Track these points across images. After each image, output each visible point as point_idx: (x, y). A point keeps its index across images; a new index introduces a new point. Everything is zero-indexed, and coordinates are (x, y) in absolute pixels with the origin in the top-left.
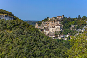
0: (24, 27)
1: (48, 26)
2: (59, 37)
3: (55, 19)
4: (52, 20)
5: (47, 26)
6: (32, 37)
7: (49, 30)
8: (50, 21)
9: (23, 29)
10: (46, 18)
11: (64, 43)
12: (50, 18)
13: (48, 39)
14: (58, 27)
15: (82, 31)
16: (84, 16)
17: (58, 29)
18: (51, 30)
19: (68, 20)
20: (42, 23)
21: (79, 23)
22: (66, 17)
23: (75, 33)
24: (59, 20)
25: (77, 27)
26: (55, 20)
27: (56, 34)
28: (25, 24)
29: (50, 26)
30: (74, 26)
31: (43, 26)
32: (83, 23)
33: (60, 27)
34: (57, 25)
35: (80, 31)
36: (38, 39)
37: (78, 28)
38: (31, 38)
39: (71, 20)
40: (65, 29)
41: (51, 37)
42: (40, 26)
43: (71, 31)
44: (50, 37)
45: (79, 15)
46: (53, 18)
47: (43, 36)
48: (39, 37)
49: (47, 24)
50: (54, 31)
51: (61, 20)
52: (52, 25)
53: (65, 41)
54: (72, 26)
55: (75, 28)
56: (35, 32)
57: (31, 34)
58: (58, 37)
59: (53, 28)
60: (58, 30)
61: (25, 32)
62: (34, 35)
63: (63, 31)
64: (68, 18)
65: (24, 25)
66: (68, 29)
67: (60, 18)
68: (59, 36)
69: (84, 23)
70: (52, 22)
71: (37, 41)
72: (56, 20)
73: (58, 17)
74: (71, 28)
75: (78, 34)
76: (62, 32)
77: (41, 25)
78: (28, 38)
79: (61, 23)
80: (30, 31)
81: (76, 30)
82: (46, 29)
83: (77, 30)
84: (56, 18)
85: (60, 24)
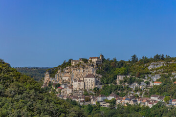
0: (8, 78)
1: (71, 78)
2: (92, 100)
3: (85, 62)
4: (77, 66)
5: (68, 78)
6: (23, 102)
7: (72, 86)
8: (73, 67)
9: (6, 84)
10: (67, 61)
11: (103, 112)
12: (75, 61)
13: (62, 106)
14: (91, 79)
15: (141, 87)
16: (143, 57)
17: (90, 83)
18: (76, 85)
19: (112, 66)
20: (59, 71)
21: (134, 71)
22: (108, 60)
23: (125, 92)
24: (93, 66)
25: (131, 79)
26: (85, 64)
27: (87, 95)
28: (12, 73)
29: (75, 77)
30: (124, 78)
31: (60, 78)
32: (141, 71)
33: (96, 79)
34: (89, 76)
35: (136, 88)
36: (39, 105)
37: (131, 82)
38: (22, 104)
39: (117, 64)
40: (106, 83)
41: (76, 100)
42: (54, 77)
43: (118, 88)
44: (74, 101)
45: (135, 55)
46: (81, 61)
47: (50, 98)
48: (40, 101)
49: (68, 72)
50: (82, 87)
51: (97, 64)
52: (79, 76)
53: (104, 108)
54: (120, 78)
55: (125, 82)
56: (33, 90)
57: (22, 94)
58: (90, 100)
59: (80, 81)
60: (90, 87)
61: (9, 90)
62: (29, 97)
63: (101, 88)
64: (112, 61)
65: (8, 76)
66: (112, 83)
67: (94, 60)
68: (93, 97)
69: (145, 71)
70: (79, 69)
71: (34, 110)
72: (86, 66)
73: (91, 58)
74: (118, 82)
75: (132, 93)
76: (98, 89)
77: (56, 75)
78: (15, 103)
79: (97, 72)
80: (21, 88)
81: (128, 86)
82: (66, 83)
83: (131, 85)
84: (87, 60)
85: (95, 74)
